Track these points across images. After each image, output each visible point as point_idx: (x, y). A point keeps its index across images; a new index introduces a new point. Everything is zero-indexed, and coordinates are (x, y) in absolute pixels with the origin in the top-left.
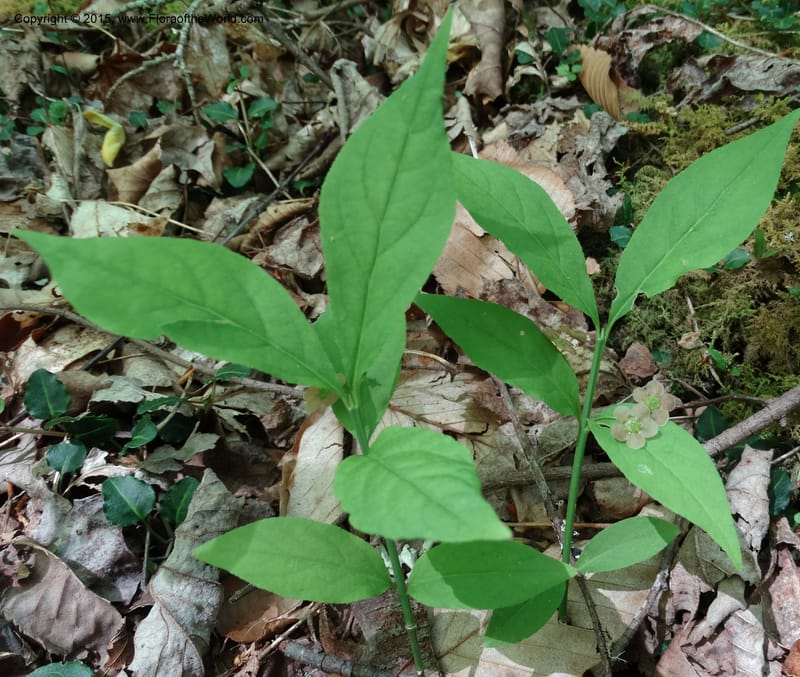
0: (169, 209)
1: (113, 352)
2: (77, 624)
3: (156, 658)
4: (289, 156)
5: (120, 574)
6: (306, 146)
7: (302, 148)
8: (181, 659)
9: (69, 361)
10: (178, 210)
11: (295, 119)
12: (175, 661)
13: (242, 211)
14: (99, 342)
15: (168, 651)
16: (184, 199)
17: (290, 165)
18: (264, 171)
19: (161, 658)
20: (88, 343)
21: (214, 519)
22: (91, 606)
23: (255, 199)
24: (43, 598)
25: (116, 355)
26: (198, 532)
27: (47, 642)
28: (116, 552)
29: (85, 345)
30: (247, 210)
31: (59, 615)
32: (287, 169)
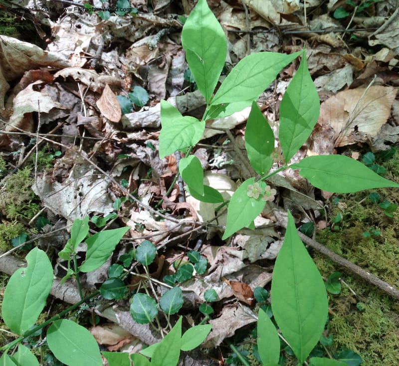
0: (310, 4)
1: (242, 33)
2: (158, 88)
3: (154, 112)
4: (364, 23)
5: (177, 88)
6: (374, 24)
7: (372, 23)
8: (157, 118)
9: (231, 25)
10: (312, 7)
11: (389, 11)
12: (156, 117)
13: (328, 26)
14: (243, 26)
15: (157, 114)
16: (319, 5)
17: (362, 25)
18: (351, 19)
19: (154, 113)
20: (241, 24)
21: (195, 100)
22: (163, 88)
23: (336, 26)
24: (157, 75)
25: (241, 35)
26: (189, 98)
27: (150, 85)
28: (180, 83)
29: (240, 24)
30: (330, 27)
31: (156, 82)
32: (359, 26)
